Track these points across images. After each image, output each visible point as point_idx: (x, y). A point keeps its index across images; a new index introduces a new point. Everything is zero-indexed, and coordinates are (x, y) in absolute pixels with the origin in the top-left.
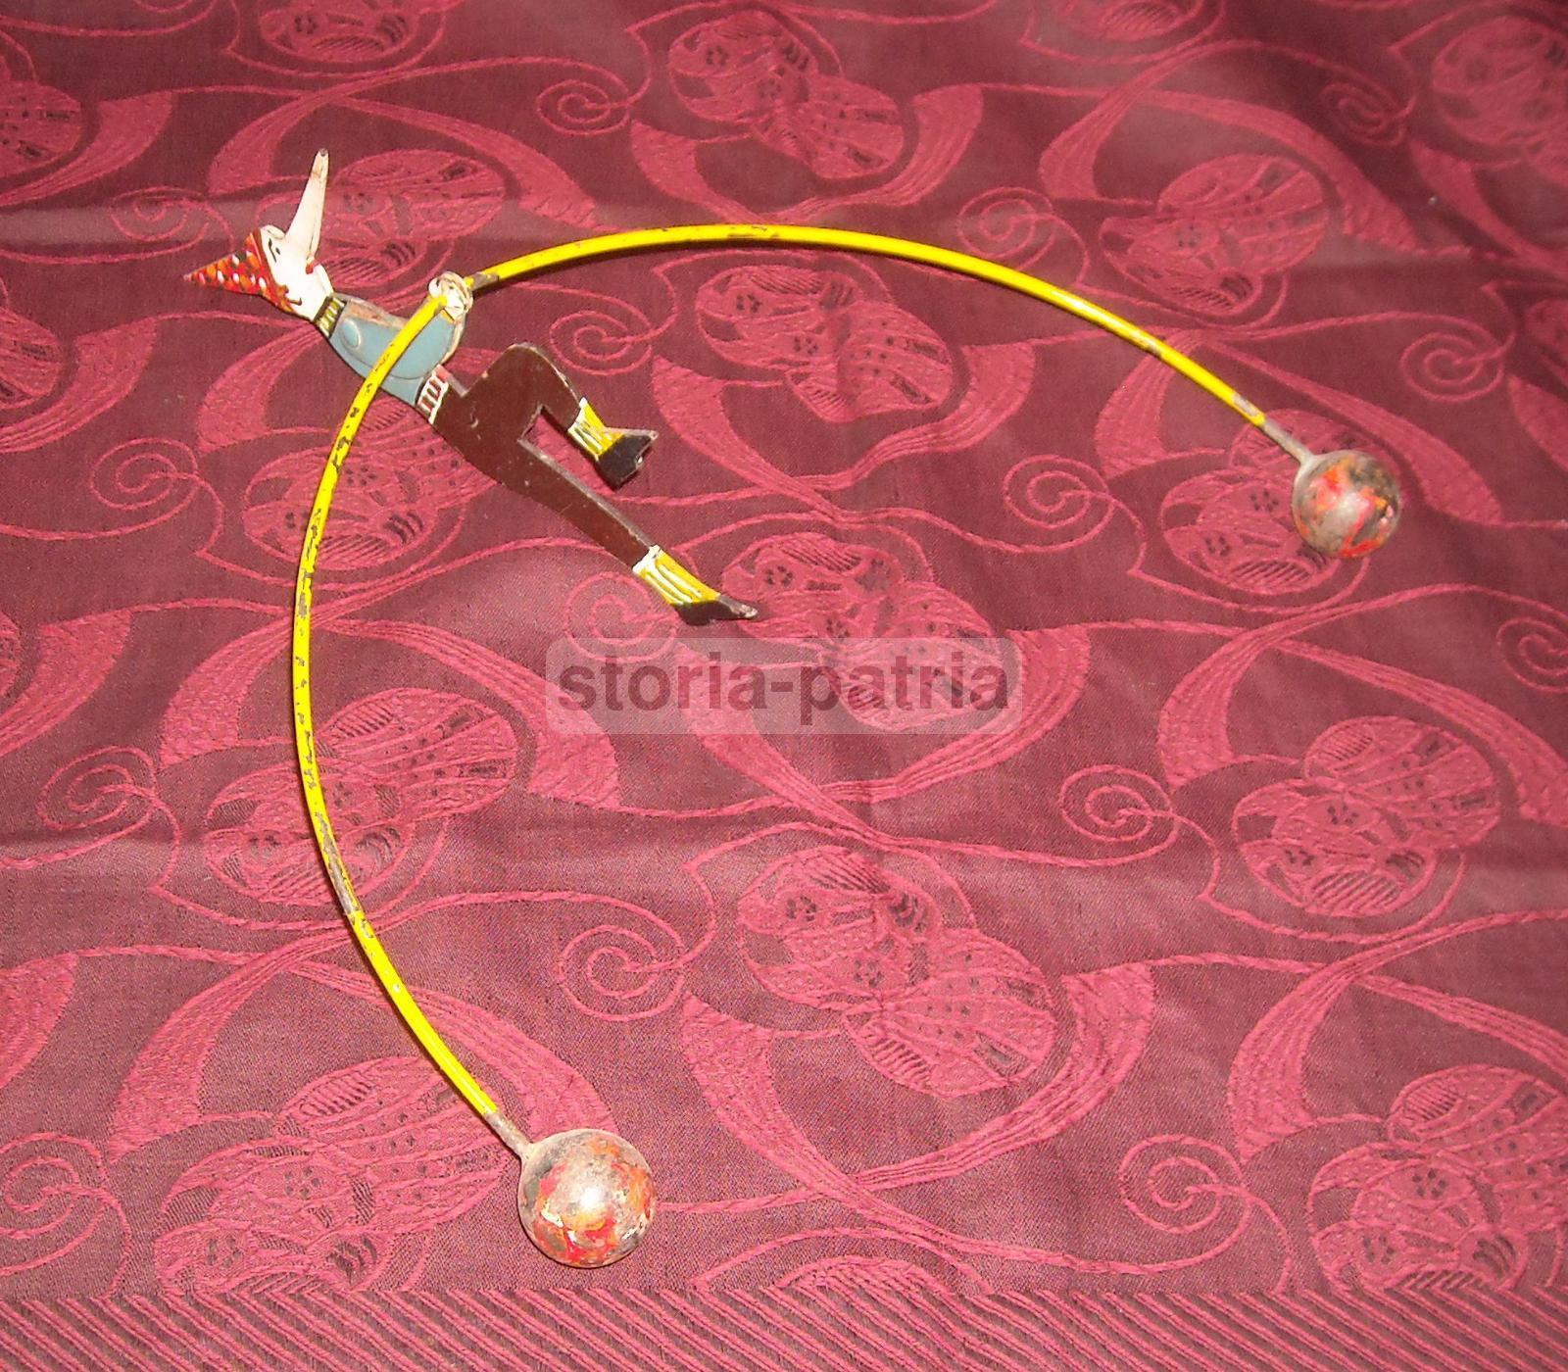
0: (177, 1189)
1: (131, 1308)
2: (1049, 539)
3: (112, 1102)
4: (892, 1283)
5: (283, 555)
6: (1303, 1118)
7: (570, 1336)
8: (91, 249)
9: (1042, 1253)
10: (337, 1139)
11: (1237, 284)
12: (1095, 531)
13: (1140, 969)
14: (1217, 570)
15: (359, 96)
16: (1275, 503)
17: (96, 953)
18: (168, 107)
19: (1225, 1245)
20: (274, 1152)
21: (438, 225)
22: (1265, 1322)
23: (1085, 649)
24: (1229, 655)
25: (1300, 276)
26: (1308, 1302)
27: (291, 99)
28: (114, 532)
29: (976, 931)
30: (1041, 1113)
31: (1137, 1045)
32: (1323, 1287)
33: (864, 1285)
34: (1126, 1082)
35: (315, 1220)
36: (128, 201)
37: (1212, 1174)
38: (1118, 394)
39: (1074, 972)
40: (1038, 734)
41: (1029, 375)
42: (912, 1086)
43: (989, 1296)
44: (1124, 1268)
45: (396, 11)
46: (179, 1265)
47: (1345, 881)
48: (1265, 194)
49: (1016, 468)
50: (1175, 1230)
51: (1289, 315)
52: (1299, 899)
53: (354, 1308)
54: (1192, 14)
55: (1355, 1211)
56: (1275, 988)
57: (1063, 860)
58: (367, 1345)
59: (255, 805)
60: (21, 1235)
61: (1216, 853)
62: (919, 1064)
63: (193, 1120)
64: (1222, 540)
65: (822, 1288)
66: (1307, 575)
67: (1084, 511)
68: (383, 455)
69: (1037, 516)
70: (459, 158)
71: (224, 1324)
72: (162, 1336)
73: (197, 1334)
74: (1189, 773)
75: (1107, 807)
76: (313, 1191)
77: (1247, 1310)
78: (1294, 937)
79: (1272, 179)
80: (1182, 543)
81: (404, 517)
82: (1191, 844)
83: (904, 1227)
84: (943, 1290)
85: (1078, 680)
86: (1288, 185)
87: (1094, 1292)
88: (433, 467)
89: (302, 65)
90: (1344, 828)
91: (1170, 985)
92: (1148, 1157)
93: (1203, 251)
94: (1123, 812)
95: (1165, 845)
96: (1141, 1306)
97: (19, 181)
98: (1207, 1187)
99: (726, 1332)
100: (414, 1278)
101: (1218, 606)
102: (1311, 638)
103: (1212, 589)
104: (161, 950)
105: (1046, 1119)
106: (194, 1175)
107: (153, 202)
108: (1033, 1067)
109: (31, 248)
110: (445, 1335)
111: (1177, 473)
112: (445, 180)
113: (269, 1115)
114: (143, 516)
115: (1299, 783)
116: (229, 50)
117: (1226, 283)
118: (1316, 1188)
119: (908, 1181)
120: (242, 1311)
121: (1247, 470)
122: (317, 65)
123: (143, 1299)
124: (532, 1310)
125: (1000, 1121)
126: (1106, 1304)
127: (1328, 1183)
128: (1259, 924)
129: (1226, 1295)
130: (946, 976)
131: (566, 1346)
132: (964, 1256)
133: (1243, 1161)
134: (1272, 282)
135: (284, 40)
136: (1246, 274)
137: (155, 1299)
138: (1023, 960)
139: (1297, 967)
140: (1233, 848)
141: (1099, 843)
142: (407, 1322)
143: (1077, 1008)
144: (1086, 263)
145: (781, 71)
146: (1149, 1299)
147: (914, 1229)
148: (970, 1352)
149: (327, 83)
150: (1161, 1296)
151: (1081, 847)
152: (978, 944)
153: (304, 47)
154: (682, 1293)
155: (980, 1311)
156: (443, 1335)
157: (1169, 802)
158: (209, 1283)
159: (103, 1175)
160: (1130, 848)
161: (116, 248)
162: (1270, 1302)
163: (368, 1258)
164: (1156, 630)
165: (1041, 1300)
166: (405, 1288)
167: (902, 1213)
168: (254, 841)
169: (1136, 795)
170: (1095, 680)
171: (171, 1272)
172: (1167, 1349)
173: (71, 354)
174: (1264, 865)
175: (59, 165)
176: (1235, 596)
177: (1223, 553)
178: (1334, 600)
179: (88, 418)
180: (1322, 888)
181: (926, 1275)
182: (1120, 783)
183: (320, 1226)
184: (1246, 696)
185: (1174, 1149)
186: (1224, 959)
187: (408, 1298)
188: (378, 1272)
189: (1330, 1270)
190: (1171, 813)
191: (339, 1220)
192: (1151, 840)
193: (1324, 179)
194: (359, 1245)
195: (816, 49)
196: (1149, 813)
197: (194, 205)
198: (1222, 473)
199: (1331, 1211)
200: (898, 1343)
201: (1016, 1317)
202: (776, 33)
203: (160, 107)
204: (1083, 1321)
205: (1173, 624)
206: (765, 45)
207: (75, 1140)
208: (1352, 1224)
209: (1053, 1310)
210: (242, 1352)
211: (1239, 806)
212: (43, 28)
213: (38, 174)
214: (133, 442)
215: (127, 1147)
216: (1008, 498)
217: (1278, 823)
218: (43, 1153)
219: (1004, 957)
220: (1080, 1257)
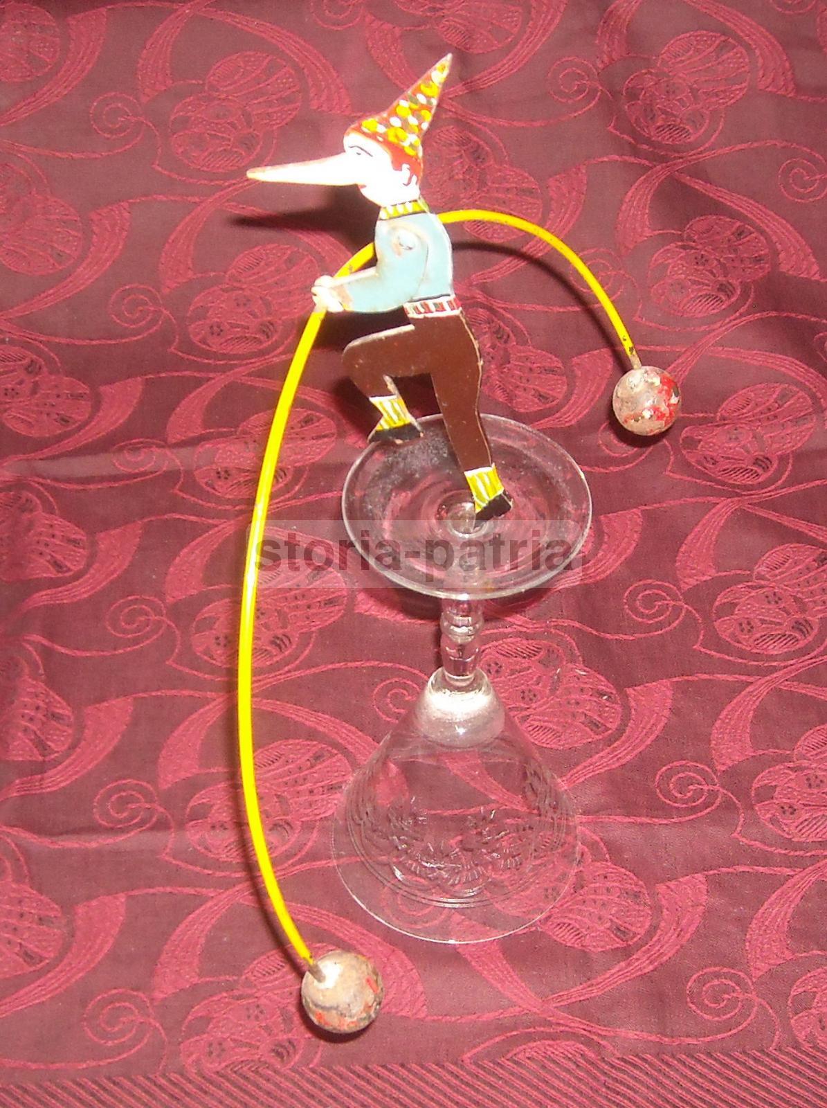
0: (190, 1017)
1: (170, 1081)
2: (649, 628)
3: (152, 973)
4: (566, 1053)
5: (214, 662)
6: (787, 953)
7: (399, 1089)
8: (102, 479)
9: (645, 1034)
10: (271, 990)
11: (763, 462)
12: (675, 624)
13: (700, 877)
14: (746, 643)
15: (249, 375)
16: (780, 599)
17: (136, 893)
18: (140, 387)
19: (744, 1025)
20: (239, 998)
21: (299, 457)
22: (766, 1066)
23: (669, 693)
24: (752, 692)
25: (800, 456)
26: (788, 1054)
27: (209, 379)
28: (121, 651)
29: (609, 864)
30: (645, 959)
31: (698, 919)
32: (797, 1046)
33: (552, 1055)
34: (691, 941)
35: (263, 1032)
36: (121, 449)
37: (737, 988)
38: (690, 537)
39: (663, 882)
40: (643, 747)
41: (639, 529)
42: (576, 946)
43: (618, 1059)
44: (689, 1040)
45: (269, 318)
46: (194, 1056)
47: (814, 822)
48: (780, 406)
49: (631, 588)
50: (716, 1019)
51: (792, 481)
52: (788, 834)
53: (286, 1077)
54: (733, 299)
55: (814, 1004)
56: (776, 883)
57: (656, 820)
58: (292, 1096)
59: (212, 806)
60: (110, 1043)
61: (741, 811)
62: (578, 934)
63: (195, 980)
64: (749, 623)
65: (529, 1058)
66: (797, 640)
67: (668, 613)
68: (269, 600)
69: (642, 616)
70: (309, 412)
71: (219, 1087)
72: (187, 1094)
73: (206, 1093)
74: (729, 763)
75: (683, 785)
76: (261, 1017)
77: (755, 1059)
78: (785, 854)
79: (784, 396)
80: (725, 628)
81: (280, 636)
82: (728, 806)
83: (572, 1025)
84: (593, 1056)
85: (666, 712)
86: (792, 401)
87: (673, 1055)
88: (297, 607)
89: (215, 356)
90: (815, 791)
91: (717, 885)
92: (702, 981)
93: (743, 443)
94: (691, 787)
95: (713, 808)
96: (699, 1061)
97: (59, 439)
98: (735, 995)
99: (479, 1083)
100: (316, 1061)
101: (745, 664)
102: (797, 678)
103: (741, 654)
104: (169, 889)
105: (647, 962)
106: (198, 1010)
107: (135, 449)
108: (639, 936)
109: (69, 480)
110: (334, 1090)
111: (723, 584)
112: (302, 427)
113: (235, 978)
114: (136, 641)
115: (791, 765)
116: (172, 349)
117: (756, 461)
118: (793, 993)
119: (574, 1000)
120: (228, 1080)
121: (763, 582)
122: (225, 356)
123: (175, 1075)
124: (378, 1076)
125: (623, 964)
126: (679, 1060)
127: (800, 990)
128: (766, 848)
129: (744, 1052)
130: (593, 885)
131: (396, 1094)
132: (604, 1037)
133: (754, 980)
134: (783, 459)
135: (203, 341)
136: (768, 456)
137: (182, 1075)
138: (635, 878)
139: (788, 871)
140: (752, 807)
141: (677, 808)
142: (313, 1084)
143: (664, 902)
144: (672, 458)
145: (493, 347)
146: (703, 1057)
147: (577, 1024)
148: (608, 1088)
149: (232, 367)
150: (709, 1055)
151: (666, 811)
152: (610, 870)
153: (215, 345)
154: (455, 1064)
155: (613, 1067)
156: (333, 1091)
157: (716, 781)
158: (211, 1066)
159: (151, 1011)
160: (694, 810)
161: (115, 478)
162: (768, 1055)
163: (291, 1051)
164: (710, 680)
165: (645, 1060)
166: (311, 1066)
167: (570, 1017)
168: (213, 827)
169: (699, 777)
170: (675, 711)
171: (190, 1061)
172: (712, 1082)
173: (94, 544)
174: (769, 816)
175: (79, 428)
176: (756, 657)
177: (749, 631)
178: (812, 654)
179: (104, 583)
180: (801, 827)
181: (584, 1048)
182: (690, 771)
183: (266, 1035)
184: (761, 715)
185: (717, 975)
186: (746, 869)
187: (314, 1071)
188: (297, 1057)
189: (801, 1037)
190: (716, 788)
191: (275, 1031)
192: (706, 805)
193: (813, 397)
194: (287, 1044)
195: (515, 329)
196: (706, 788)
197: (159, 451)
198: (750, 584)
199: (802, 1005)
200: (569, 1085)
201: (632, 1069)
202: (490, 322)
203: (135, 387)
204: (667, 1070)
205: (719, 676)
206: (484, 330)
207: (135, 993)
208: (813, 1011)
209: (651, 1064)
210: (228, 1101)
211: (756, 781)
212: (63, 341)
213: (67, 435)
214: (130, 598)
215: (162, 996)
216: (627, 607)
217: (778, 789)
218: (119, 1000)
219: (625, 877)
220: (666, 1036)
